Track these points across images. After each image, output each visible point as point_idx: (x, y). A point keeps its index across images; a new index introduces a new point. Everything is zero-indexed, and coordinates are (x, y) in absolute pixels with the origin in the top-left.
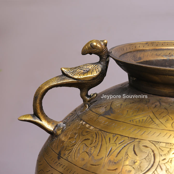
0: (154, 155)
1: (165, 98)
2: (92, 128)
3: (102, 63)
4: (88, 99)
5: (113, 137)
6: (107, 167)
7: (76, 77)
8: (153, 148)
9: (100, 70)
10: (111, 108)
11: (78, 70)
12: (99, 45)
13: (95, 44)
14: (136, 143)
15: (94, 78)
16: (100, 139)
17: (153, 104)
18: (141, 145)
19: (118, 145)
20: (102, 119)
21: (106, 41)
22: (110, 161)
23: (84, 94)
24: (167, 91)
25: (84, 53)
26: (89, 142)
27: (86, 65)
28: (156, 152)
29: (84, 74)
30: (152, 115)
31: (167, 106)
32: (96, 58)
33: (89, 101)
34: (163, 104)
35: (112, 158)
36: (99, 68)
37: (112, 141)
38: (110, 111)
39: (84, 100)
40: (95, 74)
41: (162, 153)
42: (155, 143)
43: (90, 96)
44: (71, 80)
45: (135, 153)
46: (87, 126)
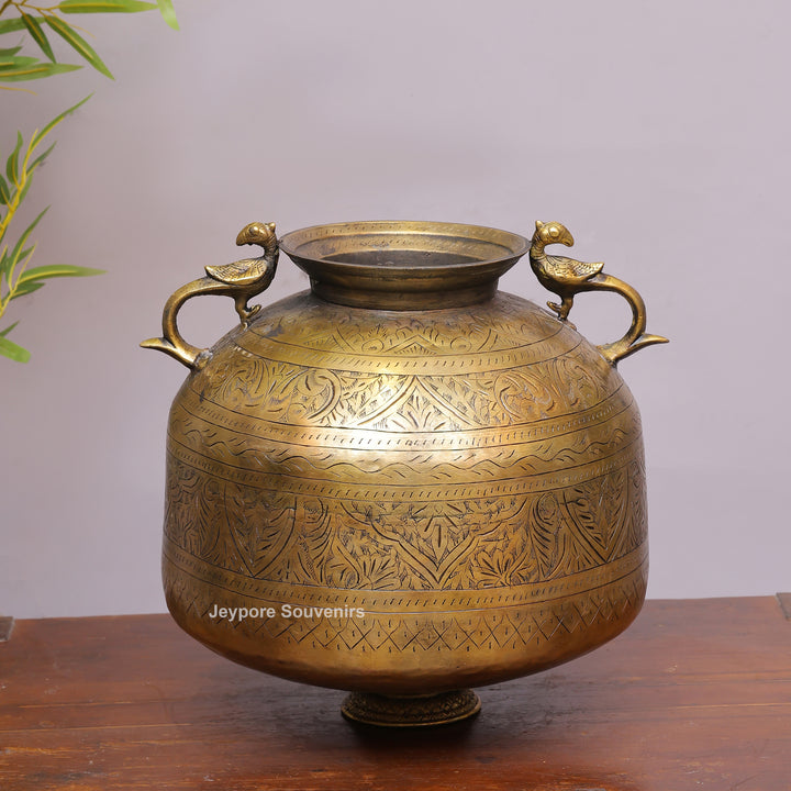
0: (334, 388)
1: (357, 310)
2: (250, 355)
3: (268, 258)
4: (247, 314)
5: (279, 366)
6: (267, 408)
7: (228, 280)
8: (334, 378)
9: (265, 269)
10: (279, 326)
11: (232, 270)
12: (262, 231)
13: (256, 229)
14: (310, 374)
15: (255, 282)
16: (261, 371)
17: (340, 318)
18: (316, 376)
19: (285, 377)
20: (265, 343)
21: (273, 225)
22: (273, 399)
23: (241, 306)
24: (361, 299)
25: (239, 243)
26: (245, 374)
27: (243, 261)
28: (337, 384)
29: (239, 275)
30: (336, 334)
31: (360, 321)
32: (259, 251)
33: (248, 317)
34: (355, 318)
35: (276, 395)
36: (264, 265)
37: (277, 372)
38: (279, 330)
39: (242, 316)
40: (257, 275)
41: (344, 385)
42: (336, 372)
43: (250, 310)
44: (220, 285)
45: (308, 387)
46: (244, 352)
